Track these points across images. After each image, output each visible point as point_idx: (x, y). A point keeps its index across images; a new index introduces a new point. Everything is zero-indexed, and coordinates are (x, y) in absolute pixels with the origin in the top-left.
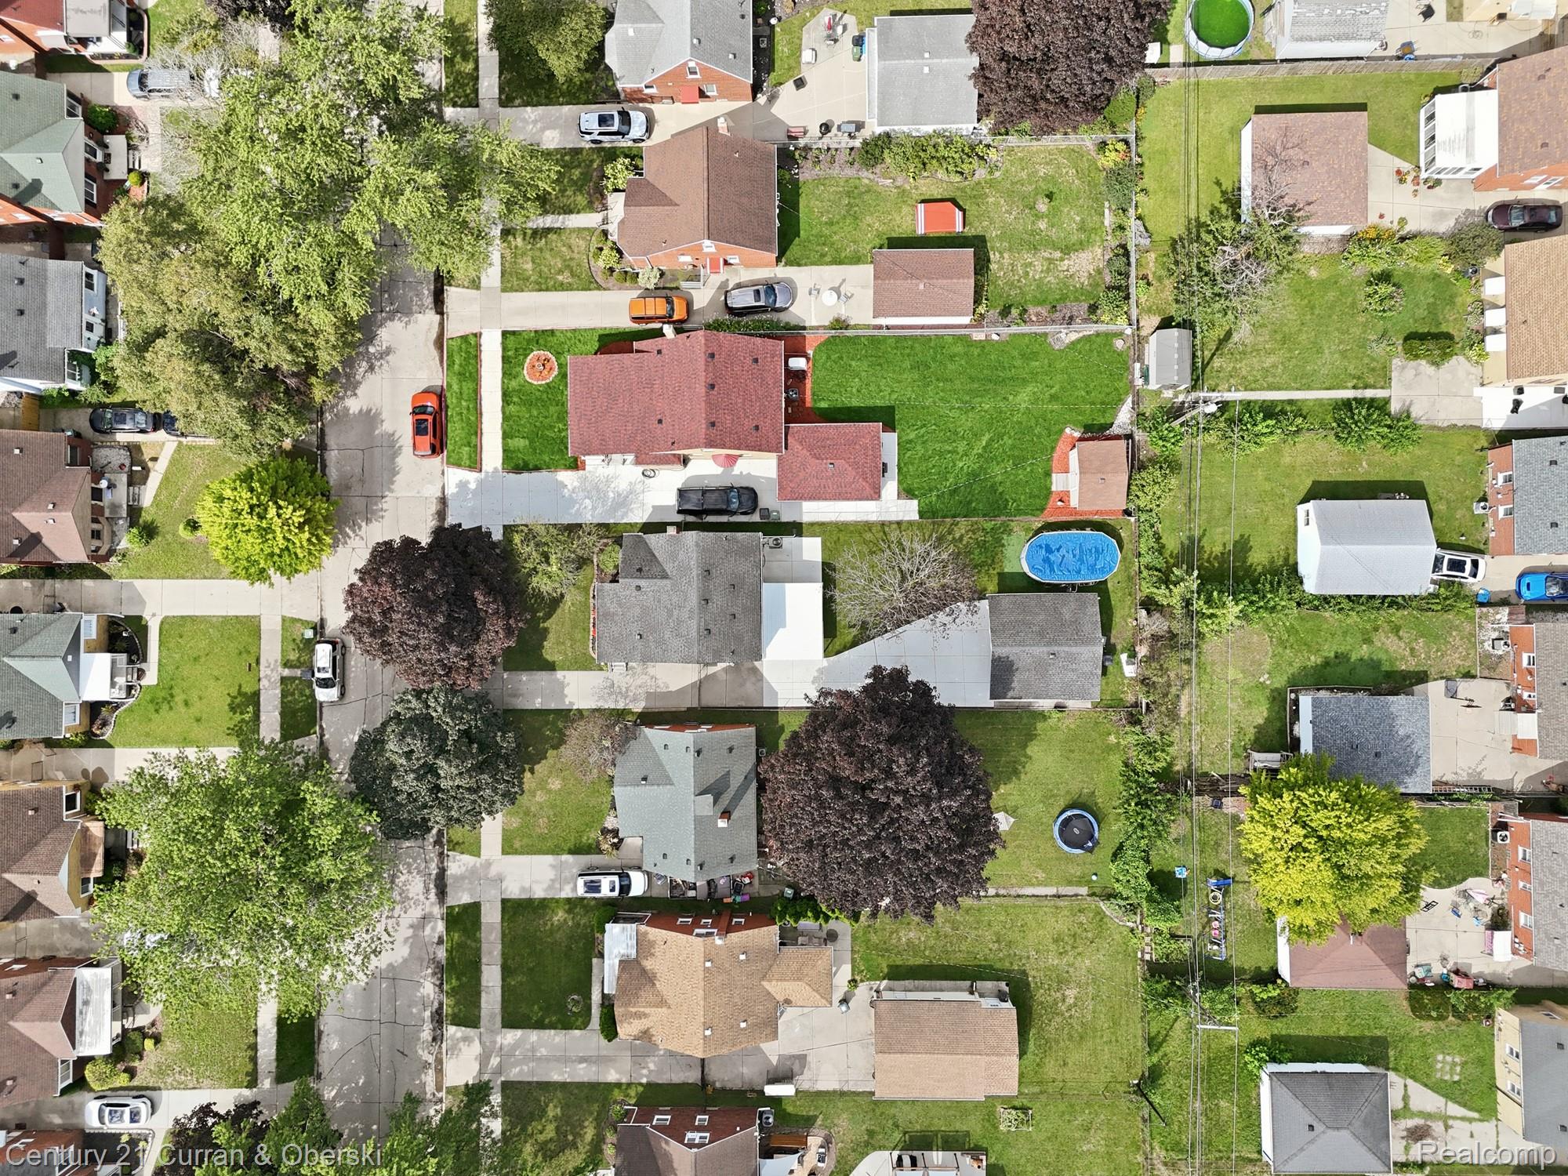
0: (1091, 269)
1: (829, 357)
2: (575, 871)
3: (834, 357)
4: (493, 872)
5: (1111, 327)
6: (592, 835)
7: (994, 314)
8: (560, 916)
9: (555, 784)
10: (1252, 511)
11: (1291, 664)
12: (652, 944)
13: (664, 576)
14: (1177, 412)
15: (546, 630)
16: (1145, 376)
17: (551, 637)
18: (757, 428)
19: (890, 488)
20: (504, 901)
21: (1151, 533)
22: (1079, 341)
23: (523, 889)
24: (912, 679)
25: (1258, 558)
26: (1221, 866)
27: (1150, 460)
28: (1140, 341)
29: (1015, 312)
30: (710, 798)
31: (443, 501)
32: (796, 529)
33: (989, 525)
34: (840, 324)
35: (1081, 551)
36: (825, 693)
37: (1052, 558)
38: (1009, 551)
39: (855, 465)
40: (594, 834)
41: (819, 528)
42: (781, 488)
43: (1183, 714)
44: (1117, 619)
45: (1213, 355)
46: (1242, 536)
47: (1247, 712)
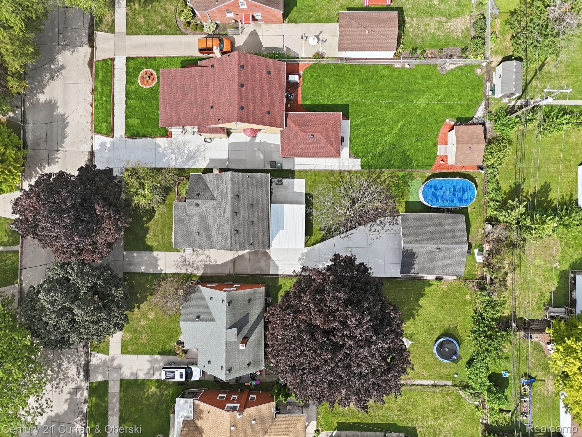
0: (463, 28)
1: (312, 76)
2: (162, 365)
3: (315, 75)
4: (116, 363)
5: (474, 62)
6: (172, 345)
7: (407, 53)
8: (153, 389)
9: (152, 315)
10: (552, 169)
11: (572, 257)
12: (201, 411)
13: (213, 198)
14: (511, 111)
15: (148, 228)
16: (493, 90)
17: (151, 232)
18: (269, 112)
19: (345, 151)
20: (121, 380)
21: (494, 180)
22: (456, 68)
23: (132, 374)
24: (357, 263)
25: (555, 196)
26: (528, 371)
27: (494, 139)
28: (490, 70)
29: (419, 52)
30: (235, 330)
31: (92, 154)
32: (291, 174)
33: (401, 174)
34: (319, 56)
35: (454, 190)
36: (304, 269)
37: (438, 193)
38: (412, 189)
39: (326, 137)
40: (174, 344)
41: (305, 174)
42: (283, 149)
43: (509, 284)
44: (472, 229)
45: (532, 78)
46: (546, 183)
47: (546, 284)
